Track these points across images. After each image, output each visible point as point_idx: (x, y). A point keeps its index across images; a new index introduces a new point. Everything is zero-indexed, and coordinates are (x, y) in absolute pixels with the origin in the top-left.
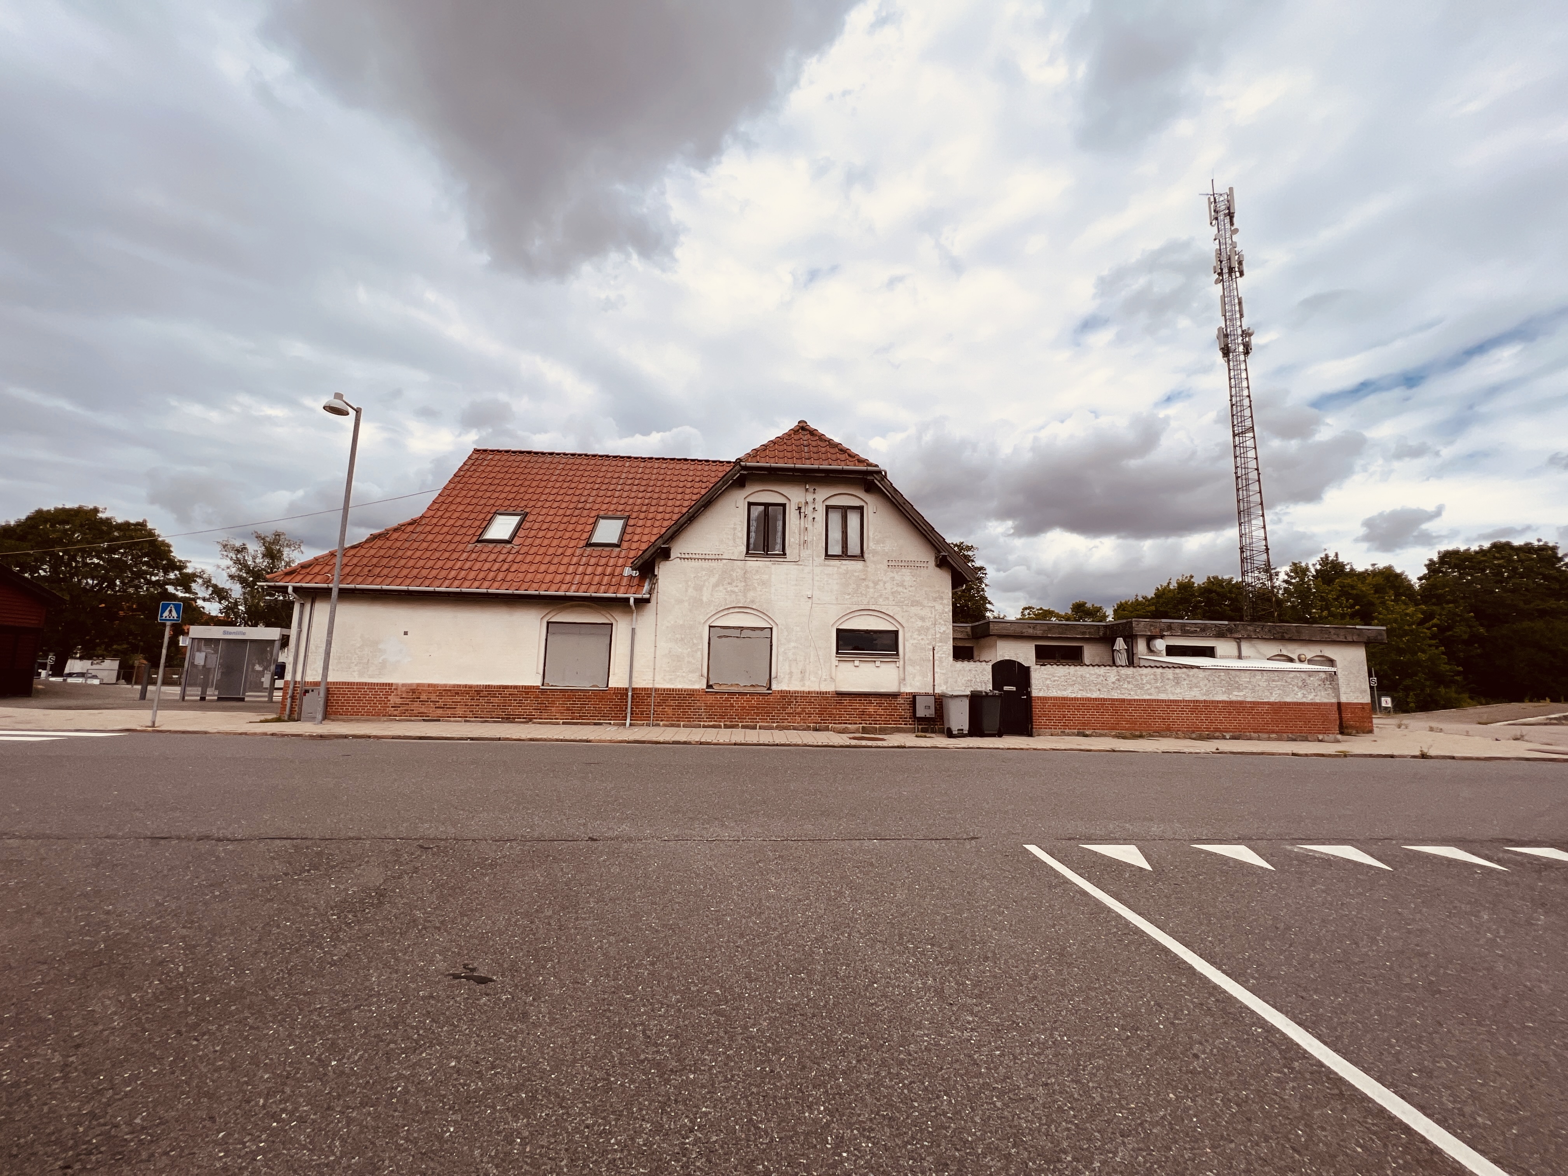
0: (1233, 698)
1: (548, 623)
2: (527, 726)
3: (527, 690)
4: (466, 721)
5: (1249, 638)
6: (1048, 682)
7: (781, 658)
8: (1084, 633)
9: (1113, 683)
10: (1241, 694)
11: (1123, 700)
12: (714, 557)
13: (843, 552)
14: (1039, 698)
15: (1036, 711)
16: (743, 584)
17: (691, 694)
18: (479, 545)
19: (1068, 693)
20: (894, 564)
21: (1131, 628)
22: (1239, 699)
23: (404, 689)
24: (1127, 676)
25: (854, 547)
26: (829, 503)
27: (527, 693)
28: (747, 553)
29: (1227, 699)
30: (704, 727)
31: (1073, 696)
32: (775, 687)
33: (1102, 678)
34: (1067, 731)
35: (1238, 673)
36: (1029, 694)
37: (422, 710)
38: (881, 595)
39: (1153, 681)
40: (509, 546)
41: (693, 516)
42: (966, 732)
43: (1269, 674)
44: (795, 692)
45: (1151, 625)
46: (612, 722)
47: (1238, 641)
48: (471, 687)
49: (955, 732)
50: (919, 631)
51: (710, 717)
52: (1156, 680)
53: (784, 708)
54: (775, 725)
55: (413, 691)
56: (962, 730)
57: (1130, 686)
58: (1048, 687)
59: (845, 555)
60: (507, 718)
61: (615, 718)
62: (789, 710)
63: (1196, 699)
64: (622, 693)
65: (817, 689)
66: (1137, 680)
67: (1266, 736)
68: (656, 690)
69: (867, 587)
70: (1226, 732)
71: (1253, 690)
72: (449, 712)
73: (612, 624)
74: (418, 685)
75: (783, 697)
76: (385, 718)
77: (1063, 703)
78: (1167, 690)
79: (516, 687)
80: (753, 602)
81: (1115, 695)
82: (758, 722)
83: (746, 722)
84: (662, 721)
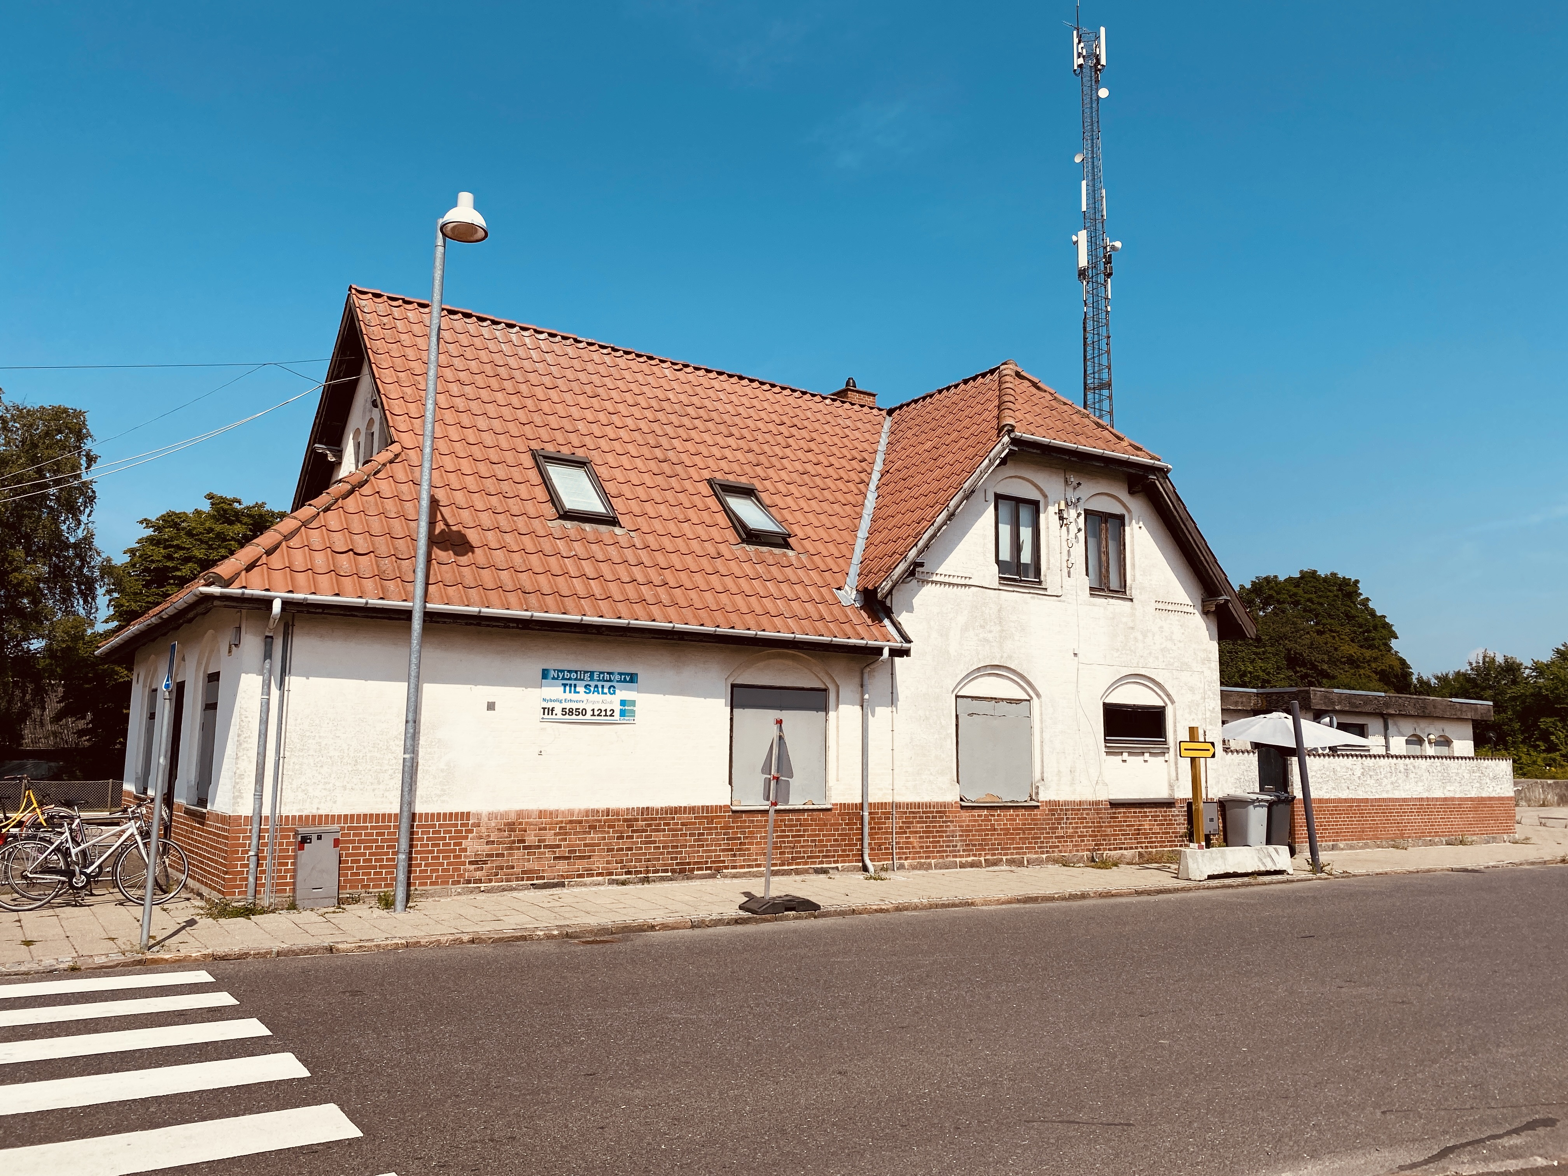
1: (733, 687)
2: (710, 881)
3: (707, 815)
4: (611, 882)
7: (1046, 749)
12: (961, 581)
13: (1105, 584)
15: (1298, 818)
16: (999, 628)
17: (945, 811)
20: (1164, 607)
21: (1307, 698)
23: (492, 823)
25: (1116, 577)
26: (1089, 505)
27: (708, 820)
28: (999, 577)
30: (963, 866)
32: (1042, 796)
37: (528, 866)
38: (1150, 653)
40: (620, 532)
44: (1066, 803)
45: (1326, 697)
46: (839, 865)
47: (1386, 717)
48: (617, 813)
50: (1190, 707)
51: (968, 851)
53: (1054, 829)
54: (1044, 856)
55: (511, 826)
59: (1107, 588)
62: (1060, 833)
64: (854, 812)
65: (1089, 798)
68: (898, 805)
69: (1136, 640)
72: (580, 865)
73: (829, 692)
74: (520, 814)
75: (1052, 812)
76: (459, 888)
79: (693, 809)
80: (1010, 657)
82: (1025, 853)
83: (1012, 854)
84: (906, 859)
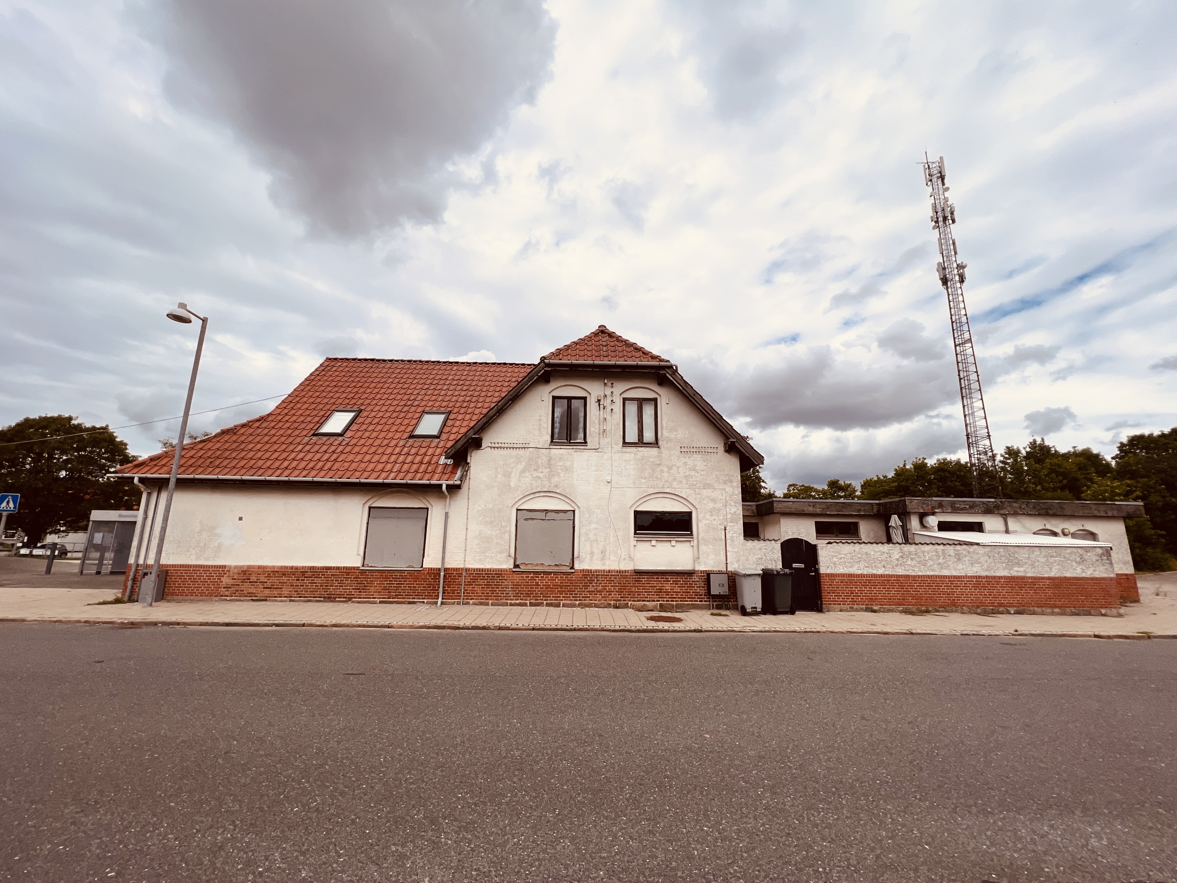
0: (1014, 574)
1: (370, 508)
2: (346, 605)
3: (348, 571)
4: (291, 601)
5: (1015, 514)
6: (835, 559)
7: (582, 539)
8: (859, 510)
9: (897, 559)
10: (1021, 569)
11: (908, 576)
12: (521, 446)
13: (639, 440)
14: (828, 575)
15: (825, 587)
16: (548, 470)
17: (499, 573)
18: (314, 438)
19: (855, 570)
20: (687, 450)
21: (905, 505)
22: (1020, 574)
23: (236, 571)
24: (910, 553)
25: (649, 436)
26: (626, 395)
27: (348, 574)
28: (552, 441)
29: (1009, 575)
30: (511, 605)
31: (860, 572)
32: (577, 566)
33: (886, 555)
34: (855, 607)
35: (1016, 549)
36: (817, 571)
37: (250, 591)
38: (675, 479)
39: (935, 558)
40: (341, 438)
41: (501, 409)
42: (759, 610)
43: (1047, 550)
44: (596, 571)
45: (924, 503)
46: (425, 601)
47: (1005, 517)
48: (297, 568)
49: (749, 610)
50: (711, 512)
51: (517, 597)
52: (938, 556)
53: (586, 587)
54: (577, 602)
55: (244, 572)
56: (756, 608)
57: (914, 563)
58: (835, 564)
59: (641, 442)
60: (329, 598)
61: (429, 596)
62: (591, 589)
63: (978, 574)
64: (434, 573)
65: (617, 568)
66: (919, 557)
67: (1049, 610)
68: (467, 570)
69: (662, 471)
70: (1010, 606)
71: (1033, 566)
72: (275, 592)
73: (428, 509)
74: (249, 567)
75: (585, 576)
76: (217, 599)
77: (850, 579)
78: (949, 566)
79: (338, 568)
80: (556, 486)
81: (900, 571)
82: (562, 600)
83: (551, 600)
84: (471, 599)
